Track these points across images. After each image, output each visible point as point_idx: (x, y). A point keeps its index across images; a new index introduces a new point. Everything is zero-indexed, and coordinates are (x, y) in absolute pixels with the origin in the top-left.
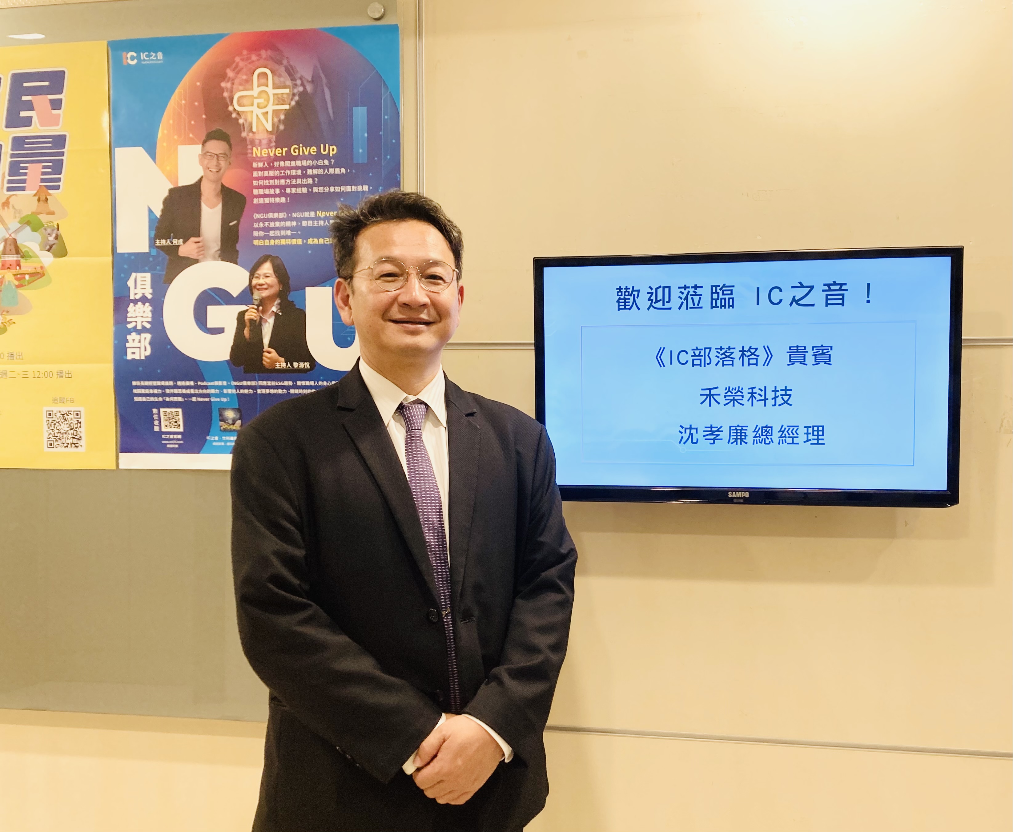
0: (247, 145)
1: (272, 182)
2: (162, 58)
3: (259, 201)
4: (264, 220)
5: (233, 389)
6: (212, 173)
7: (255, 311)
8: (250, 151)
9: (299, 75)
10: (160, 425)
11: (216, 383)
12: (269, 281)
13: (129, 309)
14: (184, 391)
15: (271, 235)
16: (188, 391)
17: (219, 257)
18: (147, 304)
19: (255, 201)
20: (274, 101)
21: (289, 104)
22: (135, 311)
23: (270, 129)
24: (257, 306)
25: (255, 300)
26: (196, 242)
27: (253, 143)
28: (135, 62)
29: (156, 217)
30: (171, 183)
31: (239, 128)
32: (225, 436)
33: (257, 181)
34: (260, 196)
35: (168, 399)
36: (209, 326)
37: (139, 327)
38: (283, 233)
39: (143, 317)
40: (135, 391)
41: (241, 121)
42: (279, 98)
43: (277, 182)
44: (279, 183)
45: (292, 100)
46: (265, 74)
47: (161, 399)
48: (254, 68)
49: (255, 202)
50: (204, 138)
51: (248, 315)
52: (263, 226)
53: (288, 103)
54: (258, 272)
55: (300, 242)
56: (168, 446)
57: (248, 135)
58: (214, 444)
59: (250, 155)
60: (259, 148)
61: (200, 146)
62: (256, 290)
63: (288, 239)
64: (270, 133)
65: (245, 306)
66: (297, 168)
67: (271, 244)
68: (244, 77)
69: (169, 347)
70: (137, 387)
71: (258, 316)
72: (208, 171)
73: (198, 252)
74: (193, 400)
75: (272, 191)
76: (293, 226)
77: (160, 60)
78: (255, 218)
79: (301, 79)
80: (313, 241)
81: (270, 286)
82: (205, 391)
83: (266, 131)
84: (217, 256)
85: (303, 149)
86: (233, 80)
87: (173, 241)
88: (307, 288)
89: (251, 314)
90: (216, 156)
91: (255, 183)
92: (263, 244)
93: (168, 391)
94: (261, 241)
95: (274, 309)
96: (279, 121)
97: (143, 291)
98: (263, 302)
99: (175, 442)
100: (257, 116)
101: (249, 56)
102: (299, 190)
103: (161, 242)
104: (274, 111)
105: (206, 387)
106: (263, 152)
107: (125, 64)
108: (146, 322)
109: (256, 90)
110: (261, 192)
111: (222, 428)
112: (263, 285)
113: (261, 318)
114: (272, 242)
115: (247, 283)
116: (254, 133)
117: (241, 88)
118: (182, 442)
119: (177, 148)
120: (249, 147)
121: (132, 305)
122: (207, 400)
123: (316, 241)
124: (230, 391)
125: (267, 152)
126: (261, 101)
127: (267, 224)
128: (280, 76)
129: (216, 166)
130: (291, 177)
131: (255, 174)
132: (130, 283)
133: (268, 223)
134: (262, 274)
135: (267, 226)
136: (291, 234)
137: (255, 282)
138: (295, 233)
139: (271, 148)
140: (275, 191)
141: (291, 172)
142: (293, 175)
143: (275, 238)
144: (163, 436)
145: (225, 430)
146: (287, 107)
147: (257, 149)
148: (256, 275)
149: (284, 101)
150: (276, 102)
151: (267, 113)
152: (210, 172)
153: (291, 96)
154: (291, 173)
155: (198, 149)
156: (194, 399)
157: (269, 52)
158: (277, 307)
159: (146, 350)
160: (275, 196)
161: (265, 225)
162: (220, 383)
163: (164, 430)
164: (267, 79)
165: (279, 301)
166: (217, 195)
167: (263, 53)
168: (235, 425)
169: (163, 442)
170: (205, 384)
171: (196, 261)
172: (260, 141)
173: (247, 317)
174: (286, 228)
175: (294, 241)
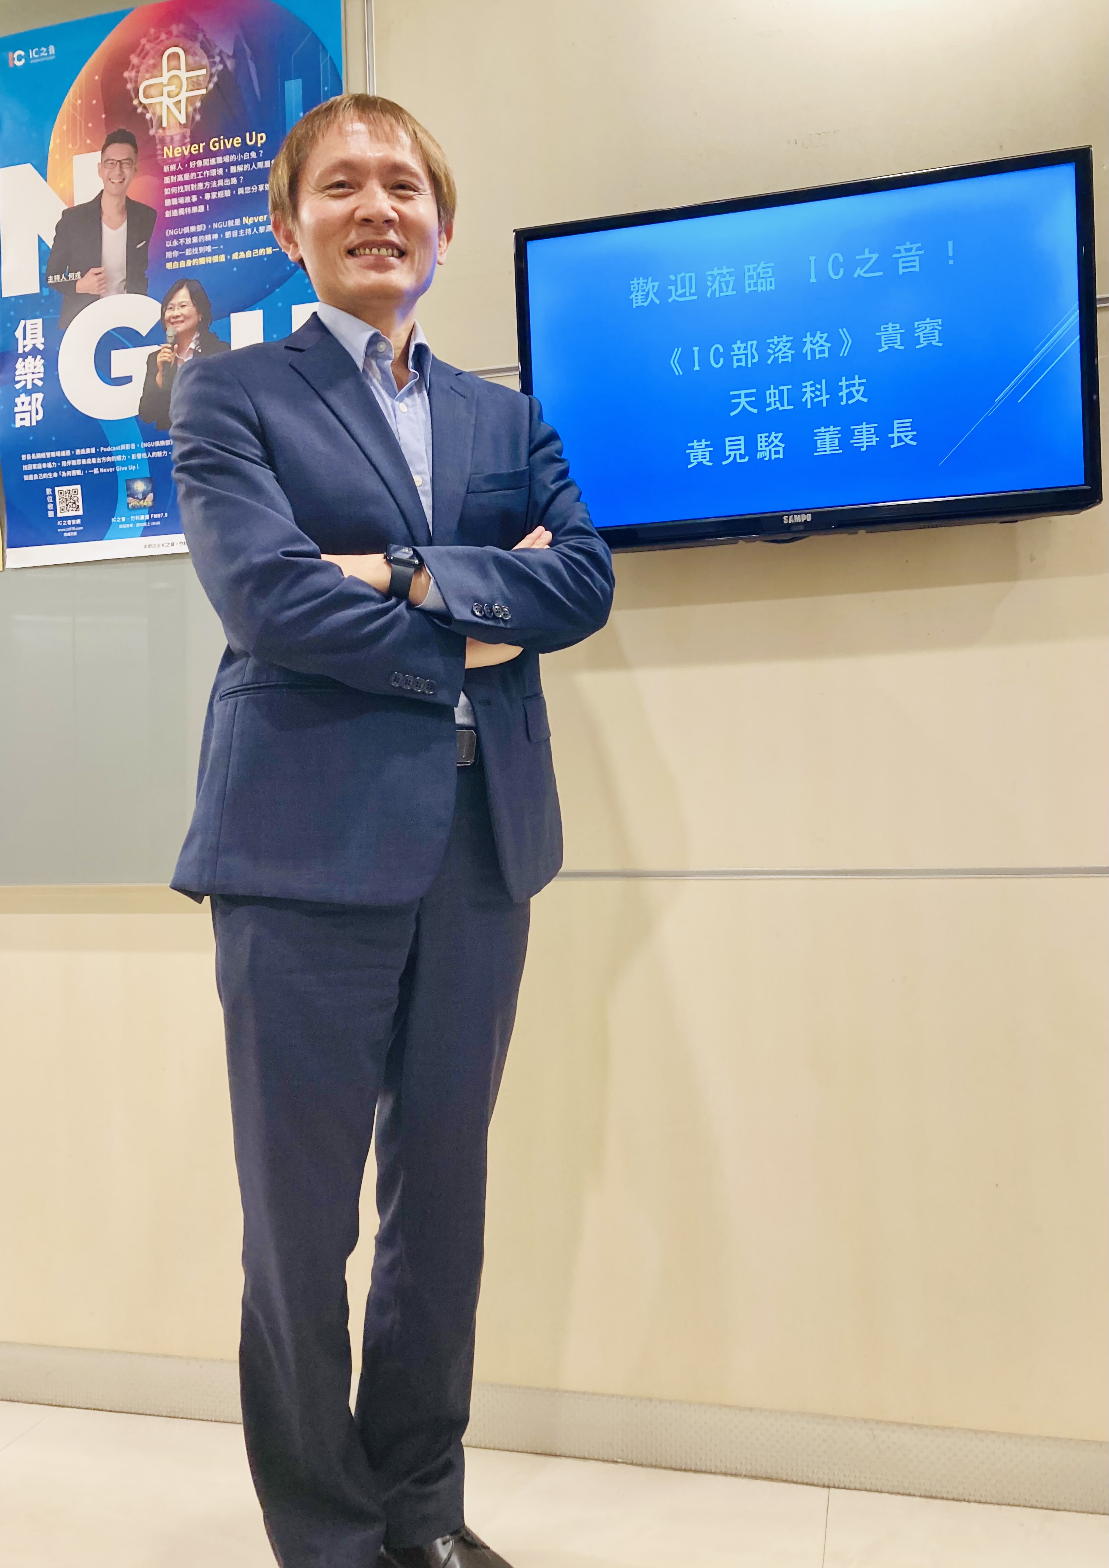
0: (156, 145)
1: (187, 188)
2: (54, 52)
3: (172, 214)
4: (177, 237)
5: (144, 453)
6: (113, 186)
7: (169, 350)
8: (159, 152)
9: (217, 51)
10: (55, 510)
11: (123, 447)
12: (185, 311)
13: (17, 366)
14: (84, 462)
15: (187, 254)
16: (89, 461)
17: (125, 288)
18: (39, 357)
19: (168, 214)
20: (187, 86)
21: (207, 88)
22: (24, 367)
23: (183, 121)
24: (171, 344)
25: (170, 337)
26: (97, 274)
27: (163, 141)
28: (23, 61)
29: (48, 247)
30: (66, 204)
31: (146, 125)
32: (135, 515)
33: (169, 189)
34: (173, 207)
35: (64, 474)
36: (113, 376)
37: (29, 386)
38: (202, 249)
39: (33, 373)
40: (25, 468)
41: (148, 116)
42: (193, 82)
43: (193, 187)
44: (196, 188)
45: (209, 82)
46: (176, 56)
47: (55, 475)
48: (163, 49)
49: (167, 216)
50: (104, 143)
51: (161, 357)
52: (177, 244)
53: (205, 87)
54: (172, 302)
55: (222, 258)
56: (65, 535)
57: (157, 132)
58: (121, 526)
59: (160, 158)
60: (171, 147)
61: (100, 152)
62: (170, 324)
63: (208, 256)
64: (185, 126)
65: (157, 346)
66: (217, 166)
67: (187, 266)
68: (151, 62)
69: (65, 407)
70: (27, 462)
71: (172, 356)
72: (109, 182)
73: (100, 285)
74: (95, 473)
75: (188, 199)
76: (214, 239)
77: (52, 55)
78: (167, 235)
79: (221, 54)
80: (239, 255)
81: (186, 318)
82: (109, 459)
83: (178, 124)
84: (122, 288)
85: (224, 143)
86: (138, 67)
87: (69, 276)
88: (232, 315)
89: (165, 354)
90: (118, 163)
91: (167, 191)
92: (178, 267)
93: (64, 464)
94: (176, 262)
95: (192, 346)
96: (195, 110)
97: (34, 342)
98: (179, 339)
99: (74, 528)
100: (168, 107)
101: (157, 34)
102: (221, 194)
103: (55, 279)
104: (188, 98)
105: (110, 454)
106: (176, 152)
107: (11, 65)
108: (38, 379)
109: (166, 75)
110: (175, 201)
111: (130, 505)
112: (178, 317)
113: (176, 359)
114: (189, 263)
115: (159, 317)
116: (164, 129)
117: (148, 75)
118: (81, 528)
119: (72, 159)
120: (159, 147)
121: (20, 359)
122: (111, 470)
123: (242, 255)
124: (139, 456)
125: (180, 151)
126: (172, 88)
127: (182, 241)
128: (195, 54)
129: (120, 175)
130: (210, 179)
131: (167, 180)
132: (19, 333)
133: (184, 239)
134: (177, 304)
135: (182, 244)
136: (212, 250)
137: (168, 314)
138: (217, 247)
139: (184, 144)
140: (191, 198)
141: (211, 172)
142: (213, 175)
143: (191, 257)
144: (59, 523)
145: (134, 508)
146: (204, 91)
147: (169, 149)
148: (170, 306)
149: (199, 84)
150: (191, 87)
151: (180, 101)
152: (111, 183)
153: (208, 79)
154: (210, 174)
155: (96, 157)
156: (96, 471)
157: (182, 27)
158: (195, 343)
159: (37, 414)
160: (192, 204)
161: (180, 243)
162: (128, 447)
163: (59, 515)
164: (180, 62)
165: (198, 335)
166: (122, 213)
167: (175, 29)
168: (147, 500)
169: (59, 530)
170: (109, 449)
171: (97, 298)
172: (172, 138)
173: (159, 359)
174: (206, 244)
175: (216, 259)
